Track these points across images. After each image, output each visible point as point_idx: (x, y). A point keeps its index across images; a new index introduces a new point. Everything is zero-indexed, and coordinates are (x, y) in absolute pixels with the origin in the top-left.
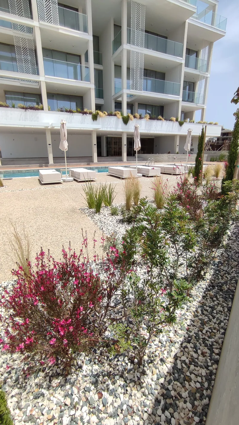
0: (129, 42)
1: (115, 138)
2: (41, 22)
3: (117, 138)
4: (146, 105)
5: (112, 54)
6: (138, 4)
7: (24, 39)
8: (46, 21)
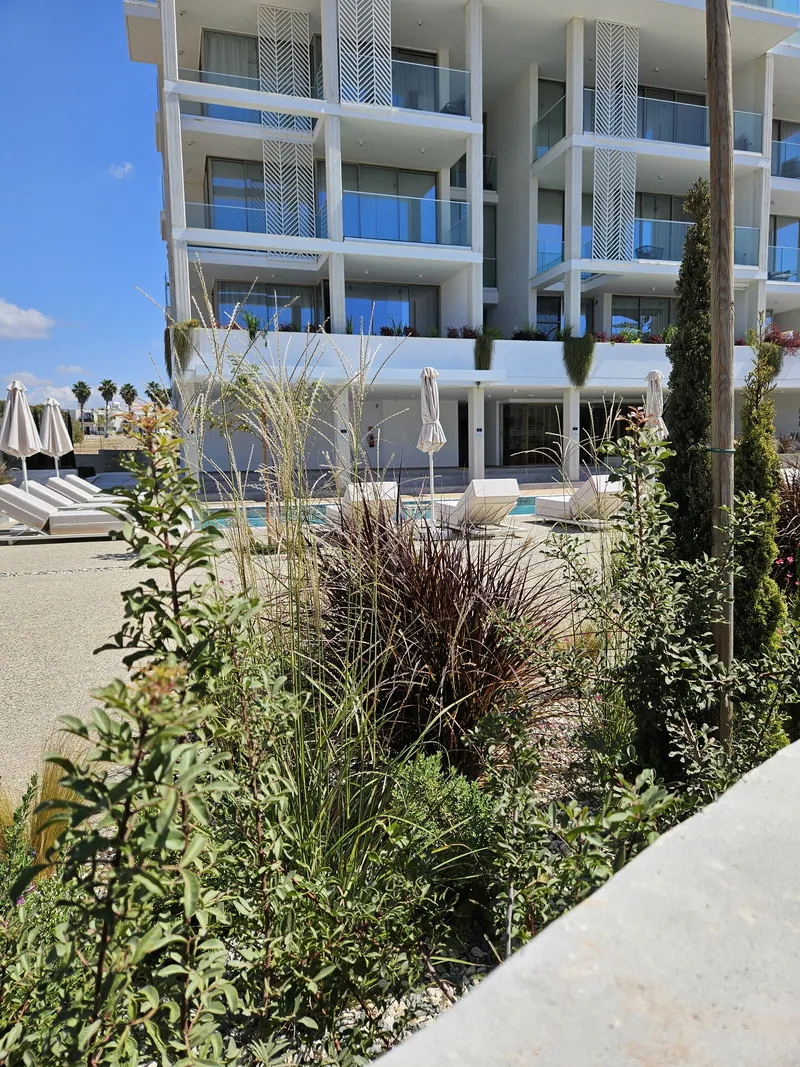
0: (589, 124)
1: (532, 407)
2: (345, 103)
3: (539, 407)
4: (639, 298)
5: (531, 160)
6: (617, 27)
7: (288, 147)
8: (358, 100)
